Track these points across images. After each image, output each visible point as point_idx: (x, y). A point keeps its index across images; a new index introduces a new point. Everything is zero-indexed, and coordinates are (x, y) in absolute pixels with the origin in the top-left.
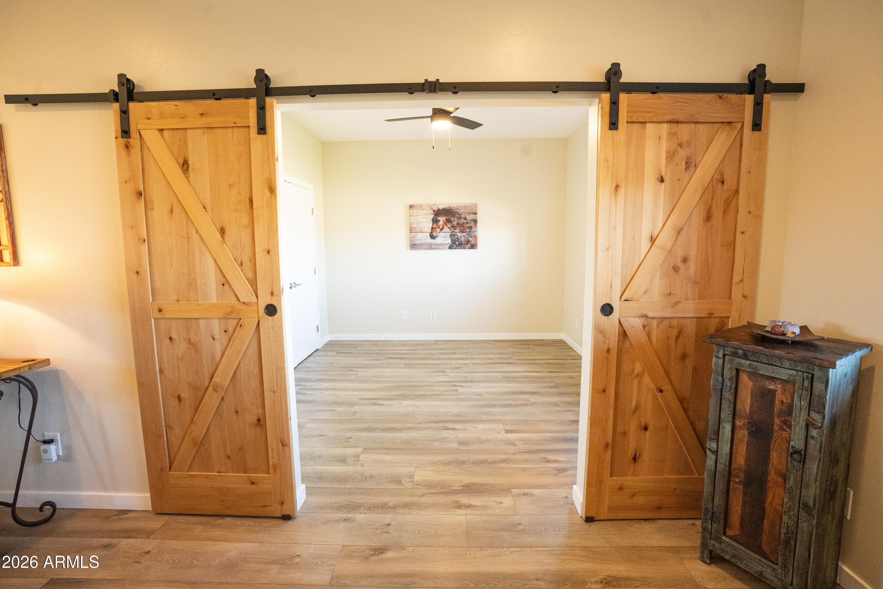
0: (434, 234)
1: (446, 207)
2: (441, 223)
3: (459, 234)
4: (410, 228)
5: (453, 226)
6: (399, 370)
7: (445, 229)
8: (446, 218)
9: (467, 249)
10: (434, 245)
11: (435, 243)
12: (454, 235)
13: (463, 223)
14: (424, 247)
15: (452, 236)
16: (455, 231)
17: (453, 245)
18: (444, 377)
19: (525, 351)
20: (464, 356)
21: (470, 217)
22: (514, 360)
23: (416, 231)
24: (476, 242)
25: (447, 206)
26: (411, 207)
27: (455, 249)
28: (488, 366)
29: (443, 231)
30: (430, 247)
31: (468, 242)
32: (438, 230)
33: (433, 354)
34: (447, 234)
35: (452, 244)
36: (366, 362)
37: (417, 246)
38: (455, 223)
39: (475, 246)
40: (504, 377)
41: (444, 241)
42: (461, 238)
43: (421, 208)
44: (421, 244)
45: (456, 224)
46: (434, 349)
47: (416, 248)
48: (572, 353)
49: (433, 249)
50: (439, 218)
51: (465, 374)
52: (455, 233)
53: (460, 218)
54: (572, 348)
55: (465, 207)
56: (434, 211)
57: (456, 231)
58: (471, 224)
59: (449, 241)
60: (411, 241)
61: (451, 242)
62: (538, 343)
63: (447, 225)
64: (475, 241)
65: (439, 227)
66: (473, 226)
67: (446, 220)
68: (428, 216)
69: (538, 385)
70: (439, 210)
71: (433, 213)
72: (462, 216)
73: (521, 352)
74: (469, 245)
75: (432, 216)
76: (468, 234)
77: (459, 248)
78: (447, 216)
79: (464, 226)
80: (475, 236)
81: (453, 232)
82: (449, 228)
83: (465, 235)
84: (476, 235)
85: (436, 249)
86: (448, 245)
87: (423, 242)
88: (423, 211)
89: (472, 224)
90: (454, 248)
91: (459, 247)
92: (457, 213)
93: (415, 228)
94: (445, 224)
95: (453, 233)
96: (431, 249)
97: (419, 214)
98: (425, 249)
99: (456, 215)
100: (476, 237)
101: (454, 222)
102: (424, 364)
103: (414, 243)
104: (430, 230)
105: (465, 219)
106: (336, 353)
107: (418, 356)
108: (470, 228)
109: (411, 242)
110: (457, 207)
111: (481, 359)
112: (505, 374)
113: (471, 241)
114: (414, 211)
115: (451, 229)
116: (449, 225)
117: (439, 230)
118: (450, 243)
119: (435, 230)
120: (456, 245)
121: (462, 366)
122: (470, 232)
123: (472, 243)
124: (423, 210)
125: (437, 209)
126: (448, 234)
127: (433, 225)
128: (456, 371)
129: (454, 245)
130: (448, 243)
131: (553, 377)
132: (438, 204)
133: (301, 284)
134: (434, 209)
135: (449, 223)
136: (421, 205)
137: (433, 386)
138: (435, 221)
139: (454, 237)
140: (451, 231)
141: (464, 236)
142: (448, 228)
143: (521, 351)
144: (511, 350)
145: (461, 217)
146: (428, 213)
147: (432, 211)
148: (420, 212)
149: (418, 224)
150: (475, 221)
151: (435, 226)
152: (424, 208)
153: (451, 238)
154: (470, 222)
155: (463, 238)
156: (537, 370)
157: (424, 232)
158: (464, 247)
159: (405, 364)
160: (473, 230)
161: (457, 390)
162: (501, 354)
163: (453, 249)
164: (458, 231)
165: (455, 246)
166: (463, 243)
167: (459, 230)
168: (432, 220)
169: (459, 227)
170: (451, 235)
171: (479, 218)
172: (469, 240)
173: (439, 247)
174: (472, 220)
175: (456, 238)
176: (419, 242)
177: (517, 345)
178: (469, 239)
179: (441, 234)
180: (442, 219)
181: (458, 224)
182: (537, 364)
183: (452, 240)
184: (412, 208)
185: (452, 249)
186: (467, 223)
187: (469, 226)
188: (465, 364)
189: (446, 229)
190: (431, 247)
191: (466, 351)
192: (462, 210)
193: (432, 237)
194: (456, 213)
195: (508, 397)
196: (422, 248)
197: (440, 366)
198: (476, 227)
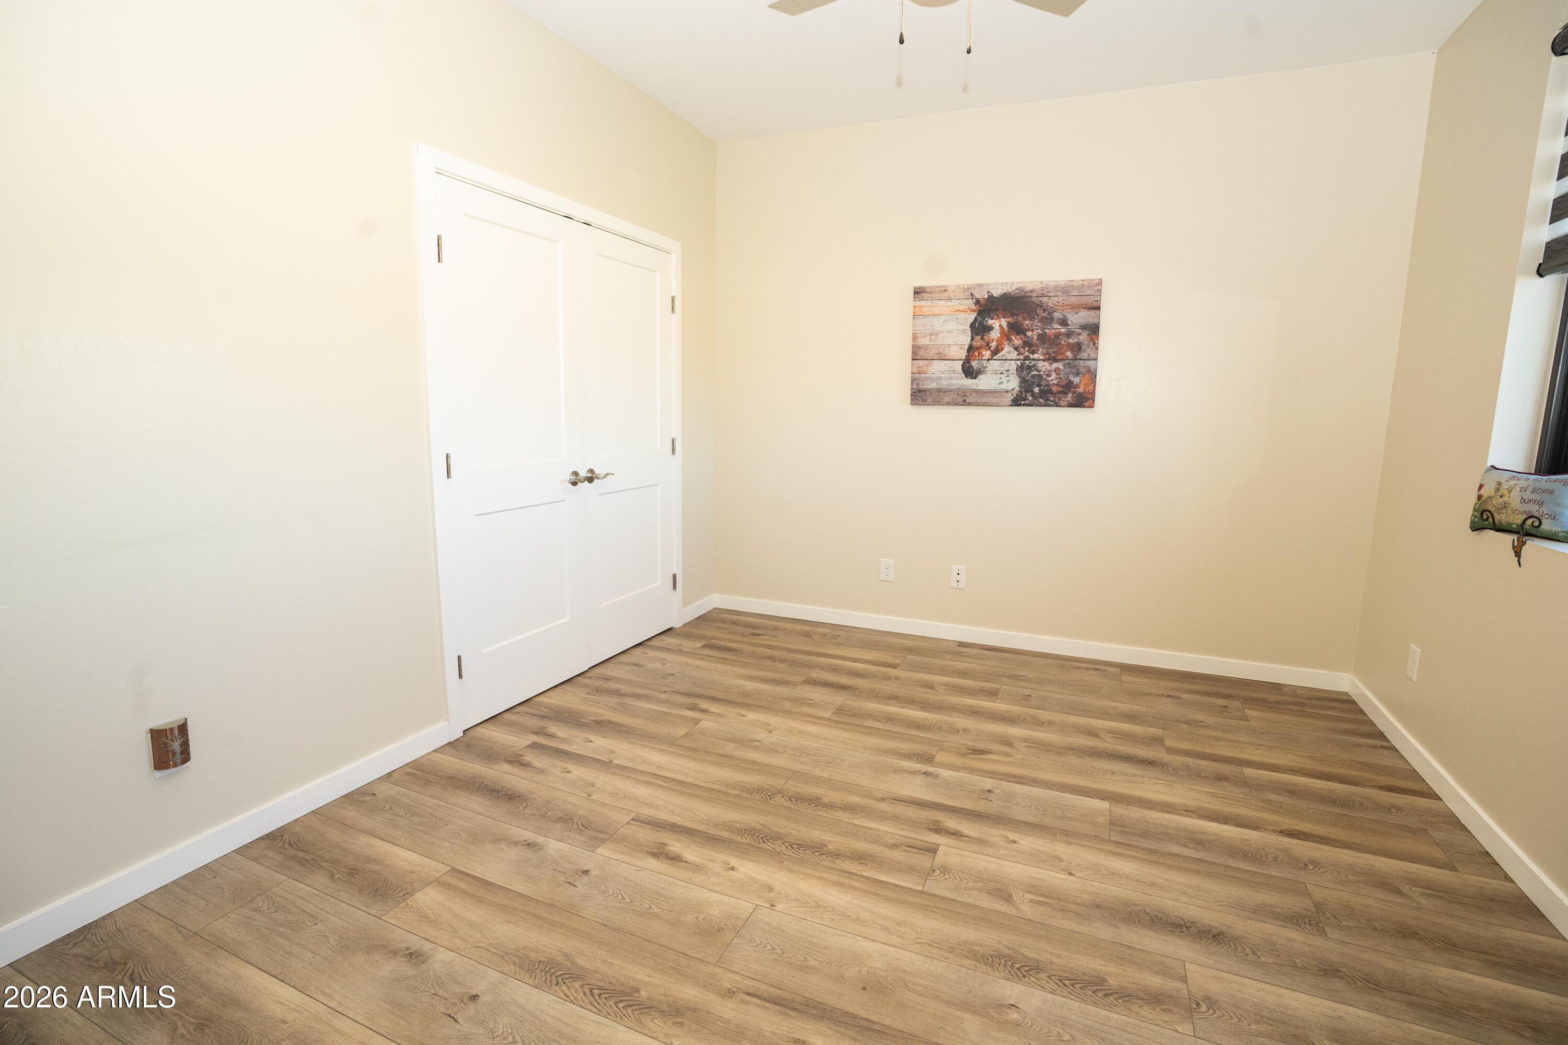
0: (975, 364)
1: (1010, 290)
2: (995, 334)
3: (1044, 366)
4: (913, 346)
5: (1027, 344)
6: (811, 728)
7: (1004, 351)
8: (1010, 319)
9: (1064, 406)
10: (973, 394)
11: (975, 387)
12: (1029, 368)
13: (1057, 336)
14: (947, 399)
15: (1022, 371)
16: (1031, 356)
17: (1023, 395)
18: (919, 779)
19: (1211, 720)
20: (1016, 709)
21: (1077, 318)
22: (1171, 751)
23: (929, 356)
24: (1091, 388)
25: (1014, 288)
26: (918, 292)
27: (1029, 405)
28: (1074, 761)
29: (999, 355)
30: (961, 400)
31: (1068, 387)
32: (987, 354)
33: (930, 686)
34: (1010, 365)
35: (1020, 392)
36: (750, 685)
37: (928, 394)
38: (1033, 335)
39: (1088, 399)
40: (1115, 824)
41: (1001, 383)
42: (1049, 375)
43: (945, 295)
44: (939, 390)
45: (1035, 338)
46: (943, 671)
47: (924, 402)
48: (1384, 759)
49: (970, 404)
50: (991, 322)
51: (989, 783)
52: (1033, 363)
53: (1049, 320)
54: (1381, 736)
55: (1066, 290)
56: (978, 302)
57: (1036, 356)
58: (1081, 337)
59: (1013, 383)
60: (913, 381)
61: (1020, 387)
62: (1262, 695)
63: (1010, 340)
64: (1088, 386)
65: (988, 346)
66: (1086, 342)
67: (1010, 325)
68: (962, 315)
69: (1234, 892)
70: (991, 298)
71: (974, 307)
72: (1056, 315)
73: (1196, 723)
74: (1070, 395)
75: (972, 317)
76: (1069, 364)
77: (1041, 405)
78: (1012, 315)
79: (1060, 344)
80: (1089, 371)
81: (1027, 358)
82: (1016, 349)
83: (1061, 367)
84: (1092, 369)
85: (978, 405)
86: (1010, 394)
87: (944, 384)
88: (948, 303)
89: (1084, 337)
90: (1027, 402)
91: (1041, 400)
92: (1041, 307)
93: (926, 347)
94: (1006, 336)
95: (1027, 362)
96: (965, 403)
97: (937, 310)
98: (948, 404)
99: (1039, 311)
100: (1092, 375)
101: (1032, 331)
102: (890, 719)
103: (922, 387)
104: (963, 354)
105: (1064, 322)
106: (702, 647)
107: (889, 688)
108: (1078, 347)
109: (912, 384)
110: (1043, 289)
111: (1064, 728)
112: (1120, 810)
113: (1077, 386)
114: (923, 303)
115: (1022, 350)
116: (1017, 341)
117: (989, 352)
118: (1017, 389)
119: (976, 353)
120: (1033, 395)
121: (994, 747)
122: (1075, 359)
123: (1081, 390)
124: (949, 299)
125: (986, 297)
126: (1013, 366)
127: (972, 339)
128: (972, 762)
129: (1029, 395)
130: (1010, 388)
131: (1304, 865)
132: (988, 284)
133: (607, 475)
134: (978, 296)
135: (1018, 334)
136: (945, 286)
137: (868, 812)
138: (979, 329)
139: (1029, 373)
140: (1021, 357)
141: (1057, 370)
142: (1012, 349)
143: (1200, 717)
144: (1168, 707)
145: (1052, 319)
146: (962, 308)
147: (970, 303)
148: (941, 306)
149: (933, 337)
150: (1094, 330)
151: (978, 342)
152: (952, 295)
153: (1020, 377)
154: (1079, 331)
155: (1054, 376)
156: (1243, 811)
157: (948, 358)
158: (1054, 401)
159: (840, 711)
160: (1084, 355)
161: (932, 850)
162: (1130, 718)
163: (1024, 405)
164: (1042, 357)
165: (1031, 398)
166: (1054, 389)
167: (1043, 355)
168: (972, 326)
169: (1046, 346)
170: (1020, 369)
171: (1108, 320)
172: (1071, 382)
173: (984, 400)
174: (1084, 327)
175: (1033, 376)
176: (934, 385)
177: (1188, 691)
178: (1072, 378)
179: (995, 365)
180: (998, 324)
181: (1042, 337)
182: (1244, 783)
183: (1023, 381)
184: (920, 295)
185: (1019, 405)
186: (1069, 335)
187: (1072, 344)
188: (1007, 742)
189: (1008, 351)
190: (963, 399)
191: (1027, 692)
192: (1056, 299)
193: (970, 372)
194: (1040, 305)
195: (1103, 932)
196: (939, 402)
197: (930, 736)
198: (1094, 344)
